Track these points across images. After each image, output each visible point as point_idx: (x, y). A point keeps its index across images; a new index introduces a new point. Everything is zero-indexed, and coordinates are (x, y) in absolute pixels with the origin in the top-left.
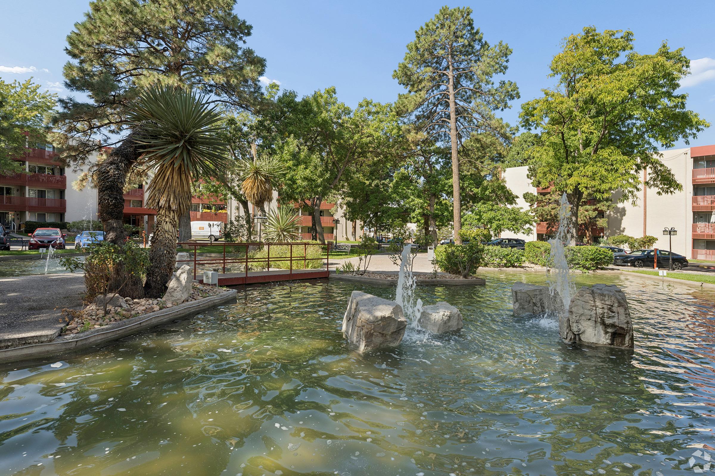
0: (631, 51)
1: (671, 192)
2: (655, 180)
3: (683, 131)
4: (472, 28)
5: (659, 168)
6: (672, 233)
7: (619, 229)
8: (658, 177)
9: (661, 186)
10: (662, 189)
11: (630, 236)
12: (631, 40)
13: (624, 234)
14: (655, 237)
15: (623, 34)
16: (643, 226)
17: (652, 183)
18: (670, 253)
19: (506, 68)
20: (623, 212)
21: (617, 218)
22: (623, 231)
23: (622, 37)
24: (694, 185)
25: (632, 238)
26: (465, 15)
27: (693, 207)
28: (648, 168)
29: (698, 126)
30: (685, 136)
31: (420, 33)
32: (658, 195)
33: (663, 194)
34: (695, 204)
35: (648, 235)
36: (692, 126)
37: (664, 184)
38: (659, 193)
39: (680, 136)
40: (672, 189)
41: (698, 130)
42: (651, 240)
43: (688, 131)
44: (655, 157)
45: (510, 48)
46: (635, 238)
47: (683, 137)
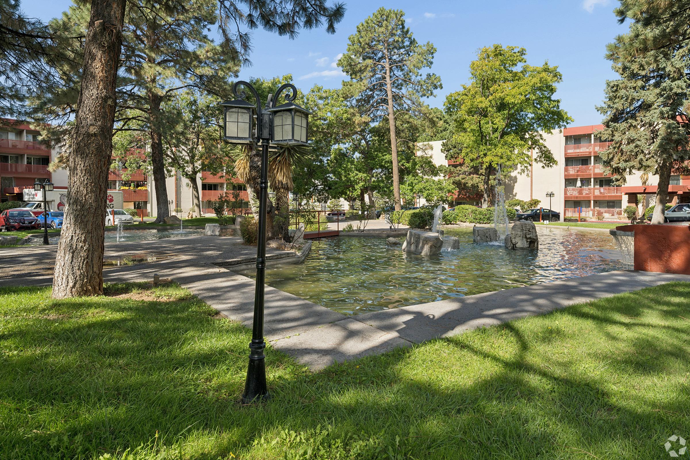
0: (525, 64)
1: (551, 166)
2: (540, 157)
3: (558, 124)
4: (403, 27)
5: (543, 149)
6: (552, 196)
7: (512, 194)
8: (542, 155)
9: (544, 162)
10: (545, 164)
11: (521, 200)
12: (525, 54)
13: (517, 198)
14: (539, 200)
15: (519, 49)
16: (530, 191)
17: (539, 159)
18: (550, 211)
19: (432, 63)
20: (515, 180)
21: (510, 184)
22: (515, 196)
23: (519, 52)
24: (566, 158)
25: (522, 201)
26: (399, 17)
27: (565, 175)
28: (536, 148)
29: (567, 120)
30: (560, 127)
31: (361, 28)
32: (542, 168)
33: (546, 167)
34: (566, 173)
35: (534, 198)
36: (563, 121)
37: (547, 161)
38: (543, 167)
39: (557, 126)
40: (551, 164)
41: (567, 123)
42: (536, 202)
43: (561, 123)
44: (541, 141)
45: (435, 47)
46: (525, 201)
47: (558, 127)
